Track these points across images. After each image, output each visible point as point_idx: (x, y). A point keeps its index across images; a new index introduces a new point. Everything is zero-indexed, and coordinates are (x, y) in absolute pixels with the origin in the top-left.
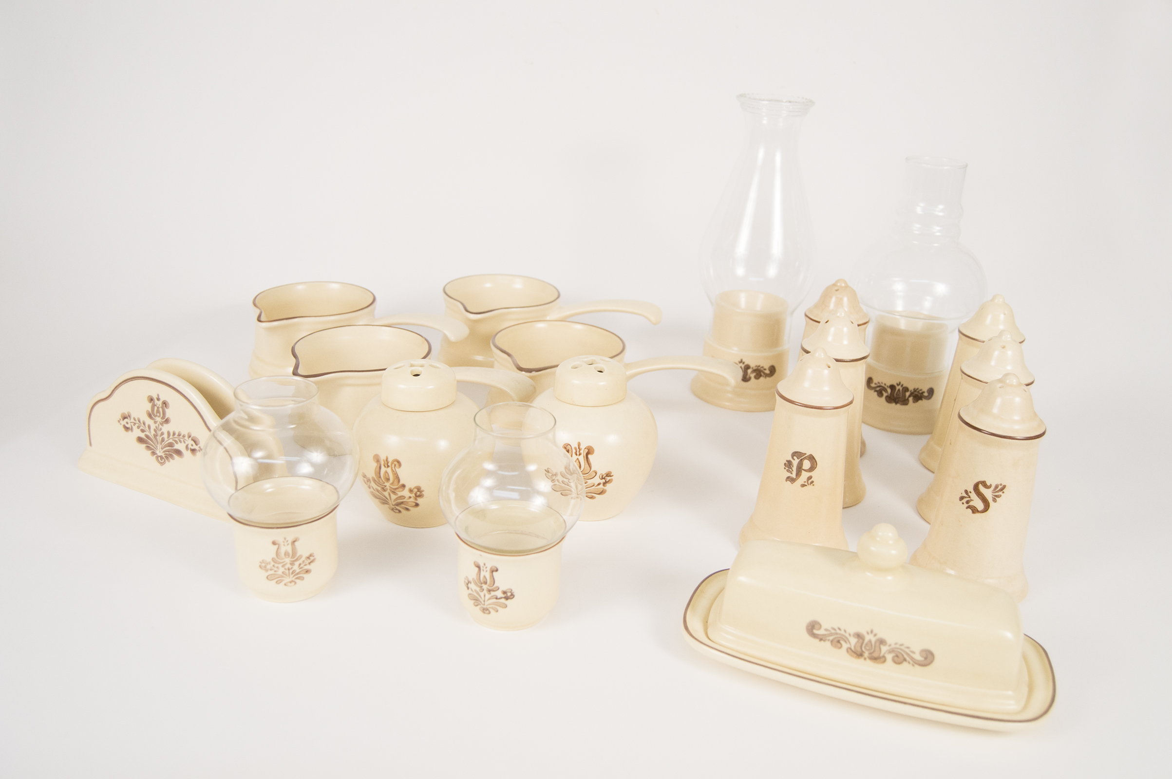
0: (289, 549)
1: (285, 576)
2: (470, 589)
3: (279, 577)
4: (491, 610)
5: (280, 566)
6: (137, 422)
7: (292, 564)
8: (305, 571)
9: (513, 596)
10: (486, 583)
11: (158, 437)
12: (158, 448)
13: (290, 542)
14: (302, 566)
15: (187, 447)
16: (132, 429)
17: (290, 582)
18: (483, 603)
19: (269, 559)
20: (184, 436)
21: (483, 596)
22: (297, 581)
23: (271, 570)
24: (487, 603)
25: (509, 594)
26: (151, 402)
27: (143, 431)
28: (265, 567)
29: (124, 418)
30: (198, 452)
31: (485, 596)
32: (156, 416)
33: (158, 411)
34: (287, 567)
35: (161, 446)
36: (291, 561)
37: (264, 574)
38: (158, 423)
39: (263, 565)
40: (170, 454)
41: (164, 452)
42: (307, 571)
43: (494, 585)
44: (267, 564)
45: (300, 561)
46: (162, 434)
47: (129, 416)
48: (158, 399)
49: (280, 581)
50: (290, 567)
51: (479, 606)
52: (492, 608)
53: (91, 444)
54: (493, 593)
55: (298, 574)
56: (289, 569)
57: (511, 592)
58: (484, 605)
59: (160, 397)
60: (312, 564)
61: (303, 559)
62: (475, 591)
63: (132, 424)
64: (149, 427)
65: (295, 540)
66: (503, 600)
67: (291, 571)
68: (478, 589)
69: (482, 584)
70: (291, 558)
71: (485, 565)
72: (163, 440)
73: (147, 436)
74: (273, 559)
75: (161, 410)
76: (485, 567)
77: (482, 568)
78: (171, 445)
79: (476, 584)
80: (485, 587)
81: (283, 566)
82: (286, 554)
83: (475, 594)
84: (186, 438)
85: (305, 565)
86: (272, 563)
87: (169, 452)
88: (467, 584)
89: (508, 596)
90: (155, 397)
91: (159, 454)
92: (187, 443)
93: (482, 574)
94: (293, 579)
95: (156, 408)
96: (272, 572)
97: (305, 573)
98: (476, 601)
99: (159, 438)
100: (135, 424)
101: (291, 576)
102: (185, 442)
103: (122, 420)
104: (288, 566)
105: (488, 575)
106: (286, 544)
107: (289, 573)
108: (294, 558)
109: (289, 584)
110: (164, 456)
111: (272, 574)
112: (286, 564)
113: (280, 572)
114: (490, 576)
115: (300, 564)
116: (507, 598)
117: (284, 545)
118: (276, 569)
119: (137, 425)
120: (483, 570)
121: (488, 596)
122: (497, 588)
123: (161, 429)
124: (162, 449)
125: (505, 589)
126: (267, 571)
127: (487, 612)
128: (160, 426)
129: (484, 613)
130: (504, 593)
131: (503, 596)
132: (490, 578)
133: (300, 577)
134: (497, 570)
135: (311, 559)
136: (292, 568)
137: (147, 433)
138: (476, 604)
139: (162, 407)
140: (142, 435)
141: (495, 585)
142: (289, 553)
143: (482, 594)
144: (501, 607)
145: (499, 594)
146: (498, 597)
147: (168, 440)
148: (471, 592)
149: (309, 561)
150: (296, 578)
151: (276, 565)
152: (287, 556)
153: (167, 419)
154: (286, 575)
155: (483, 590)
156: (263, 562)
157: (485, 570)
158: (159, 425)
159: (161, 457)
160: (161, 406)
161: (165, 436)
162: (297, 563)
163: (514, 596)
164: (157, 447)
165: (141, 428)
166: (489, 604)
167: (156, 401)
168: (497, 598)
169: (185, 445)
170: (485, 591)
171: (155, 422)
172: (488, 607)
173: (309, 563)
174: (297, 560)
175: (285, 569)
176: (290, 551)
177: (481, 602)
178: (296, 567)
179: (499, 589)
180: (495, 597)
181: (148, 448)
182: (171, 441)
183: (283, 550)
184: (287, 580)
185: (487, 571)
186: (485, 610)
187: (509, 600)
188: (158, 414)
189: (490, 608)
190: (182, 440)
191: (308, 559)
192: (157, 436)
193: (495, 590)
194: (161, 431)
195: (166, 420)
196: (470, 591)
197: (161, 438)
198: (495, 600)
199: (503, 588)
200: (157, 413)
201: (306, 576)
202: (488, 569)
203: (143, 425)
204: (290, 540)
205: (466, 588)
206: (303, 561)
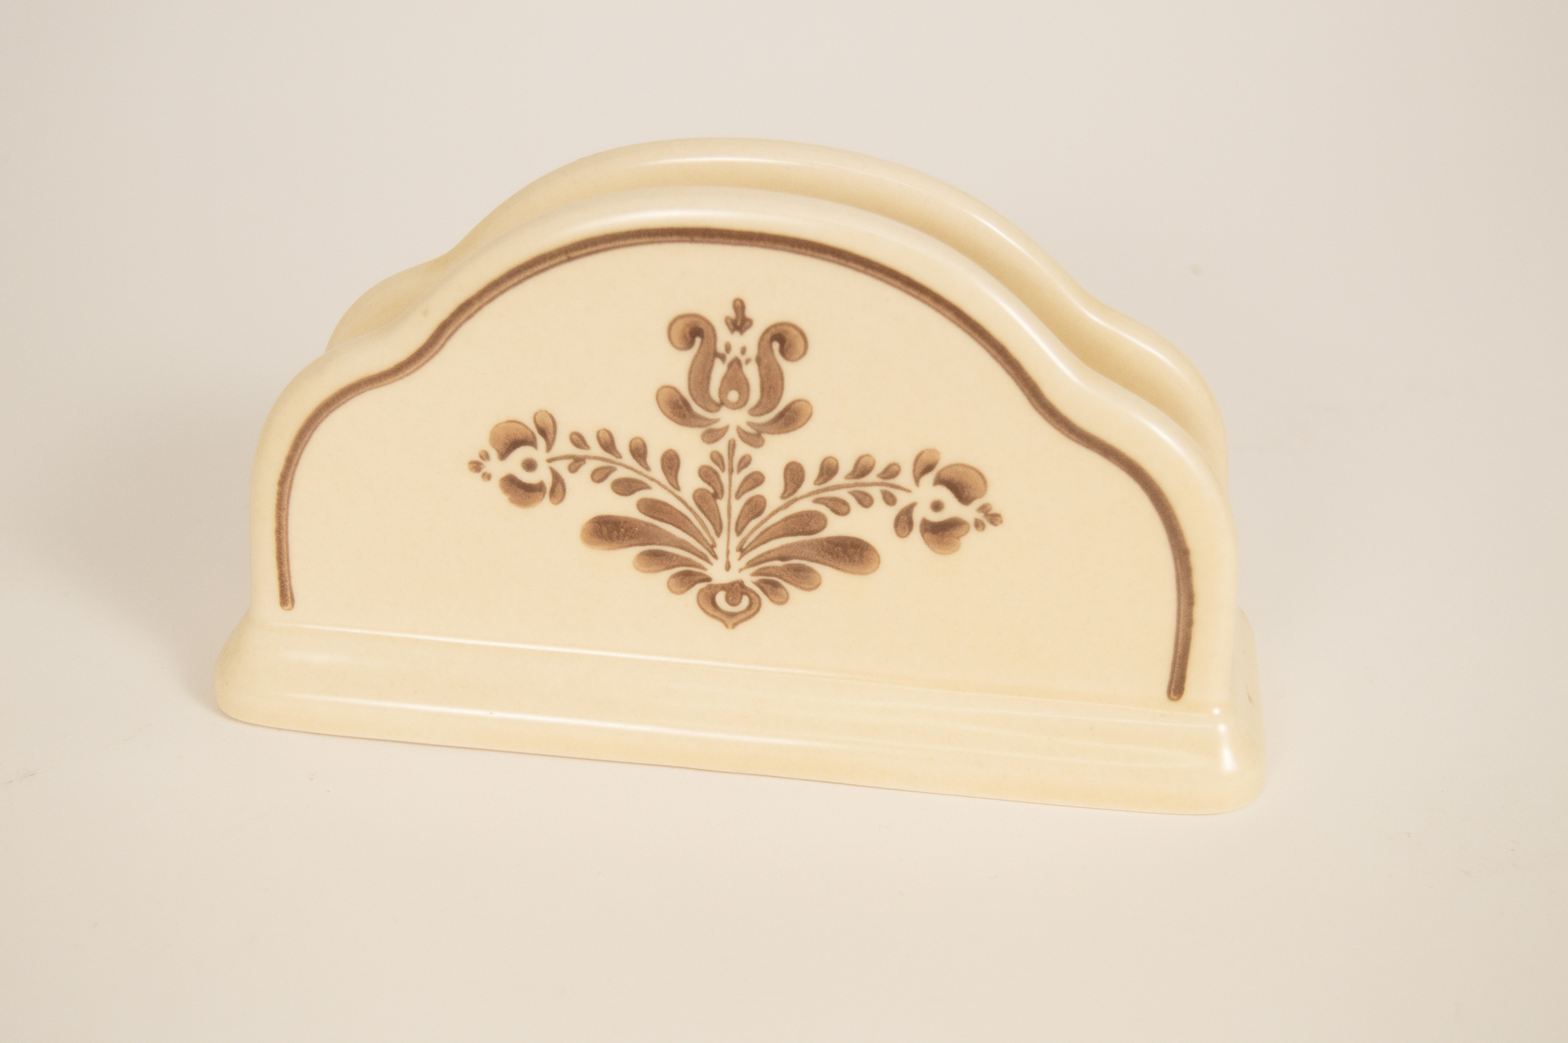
6: (596, 449)
11: (722, 504)
12: (720, 550)
15: (904, 522)
16: (558, 489)
20: (891, 472)
26: (690, 344)
27: (626, 487)
29: (510, 443)
30: (973, 530)
32: (722, 404)
33: (735, 380)
35: (735, 541)
38: (732, 434)
40: (789, 567)
41: (751, 564)
46: (756, 480)
47: (543, 432)
48: (740, 323)
53: (286, 597)
59: (749, 313)
63: (562, 467)
64: (671, 463)
72: (755, 508)
73: (654, 508)
75: (752, 373)
78: (805, 523)
84: (905, 478)
87: (782, 559)
90: (717, 314)
91: (718, 573)
92: (903, 500)
95: (719, 370)
99: (731, 507)
100: (577, 463)
102: (890, 500)
103: (493, 454)
110: (749, 580)
119: (590, 466)
123: (745, 462)
124: (742, 551)
128: (742, 449)
137: (658, 493)
139: (759, 360)
140: (626, 507)
147: (786, 506)
153: (788, 408)
158: (732, 447)
159: (735, 590)
160: (752, 352)
161: (772, 490)
164: (712, 548)
165: (620, 473)
167: (724, 336)
169: (892, 512)
171: (712, 436)
181: (655, 560)
182: (805, 505)
188: (733, 396)
190: (875, 492)
192: (716, 496)
194: (746, 472)
195: (781, 415)
197: (738, 506)
200: (723, 392)
203: (628, 459)
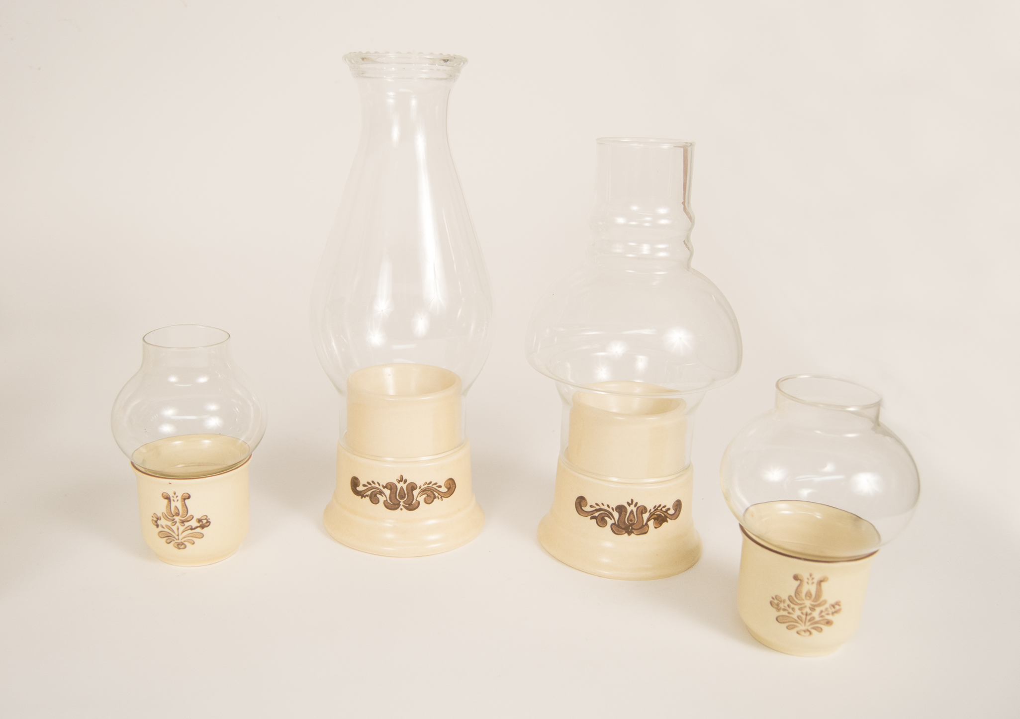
0: (813, 589)
1: (799, 621)
2: (160, 527)
3: (792, 622)
4: (185, 543)
5: (796, 607)
7: (813, 609)
8: (825, 621)
9: (208, 522)
10: (178, 514)
13: (815, 581)
14: (823, 614)
17: (805, 631)
18: (177, 537)
19: (785, 596)
21: (176, 531)
22: (813, 631)
23: (784, 610)
24: (181, 537)
25: (204, 521)
28: (778, 605)
31: (178, 529)
34: (804, 611)
36: (811, 605)
37: (774, 613)
39: (776, 601)
42: (829, 623)
43: (187, 514)
44: (781, 602)
45: (823, 608)
49: (793, 626)
50: (809, 611)
51: (173, 542)
52: (188, 541)
54: (187, 524)
55: (816, 623)
56: (806, 615)
57: (206, 519)
58: (178, 539)
60: (836, 615)
61: (827, 605)
62: (167, 526)
65: (822, 579)
66: (199, 530)
67: (808, 618)
68: (169, 523)
69: (174, 516)
70: (813, 601)
71: (175, 494)
74: (790, 598)
76: (175, 497)
77: (172, 498)
79: (166, 518)
80: (177, 519)
81: (800, 609)
82: (808, 595)
83: (167, 530)
85: (828, 614)
86: (788, 602)
88: (156, 522)
89: (204, 523)
93: (173, 504)
94: (809, 628)
96: (785, 613)
97: (824, 625)
98: (168, 537)
101: (808, 624)
104: (807, 610)
105: (179, 505)
106: (810, 582)
107: (806, 619)
108: (816, 602)
109: (803, 633)
111: (783, 616)
112: (805, 607)
113: (795, 616)
114: (182, 505)
115: (822, 612)
116: (203, 527)
117: (808, 583)
118: (790, 610)
120: (174, 501)
121: (182, 528)
122: (192, 517)
125: (199, 517)
126: (778, 609)
127: (183, 546)
129: (179, 549)
130: (199, 521)
131: (199, 525)
132: (183, 507)
133: (818, 627)
134: (189, 497)
135: (836, 607)
136: (810, 614)
138: (169, 541)
141: (189, 515)
142: (811, 594)
143: (174, 528)
144: (197, 537)
145: (194, 523)
146: (193, 527)
148: (162, 529)
149: (833, 610)
150: (814, 628)
151: (792, 606)
152: (808, 598)
154: (801, 621)
155: (176, 522)
156: (776, 597)
157: (176, 500)
162: (818, 610)
163: (210, 522)
166: (184, 538)
168: (192, 529)
170: (178, 524)
172: (182, 541)
173: (833, 613)
174: (819, 605)
175: (802, 613)
176: (813, 593)
177: (174, 537)
178: (816, 614)
179: (193, 518)
180: (190, 527)
183: (805, 589)
184: (801, 627)
185: (178, 500)
186: (180, 546)
187: (205, 529)
189: (185, 541)
191: (832, 608)
193: (189, 519)
196: (160, 529)
198: (190, 531)
199: (198, 516)
201: (824, 627)
202: (179, 498)
204: (817, 577)
205: (155, 527)
206: (826, 609)
